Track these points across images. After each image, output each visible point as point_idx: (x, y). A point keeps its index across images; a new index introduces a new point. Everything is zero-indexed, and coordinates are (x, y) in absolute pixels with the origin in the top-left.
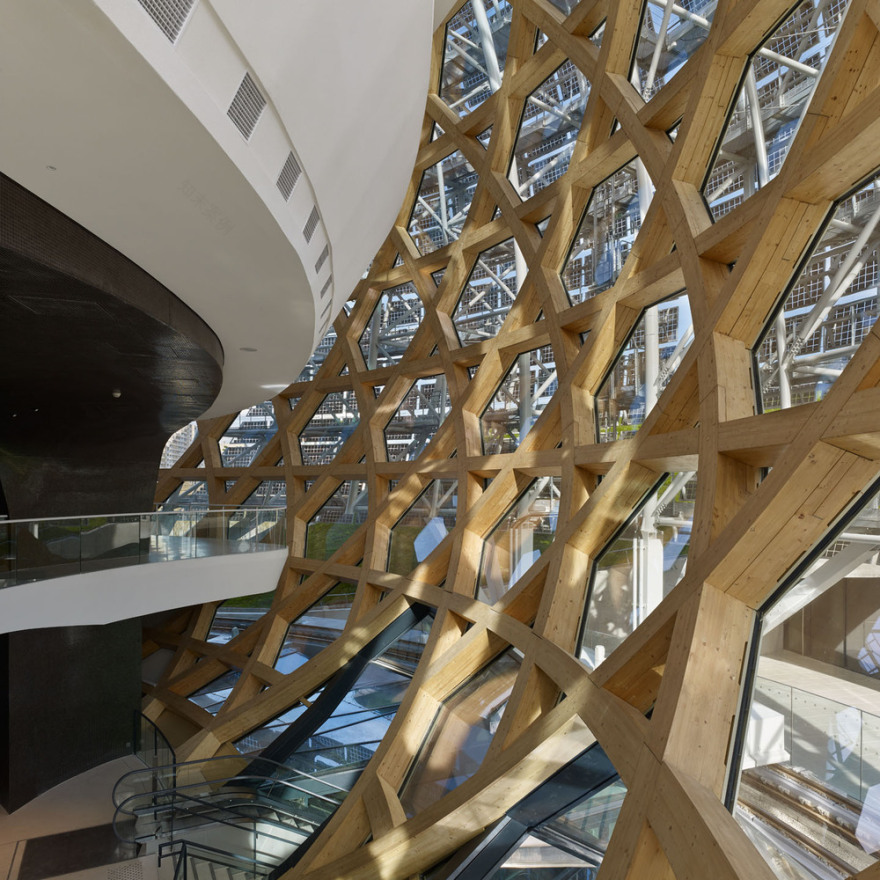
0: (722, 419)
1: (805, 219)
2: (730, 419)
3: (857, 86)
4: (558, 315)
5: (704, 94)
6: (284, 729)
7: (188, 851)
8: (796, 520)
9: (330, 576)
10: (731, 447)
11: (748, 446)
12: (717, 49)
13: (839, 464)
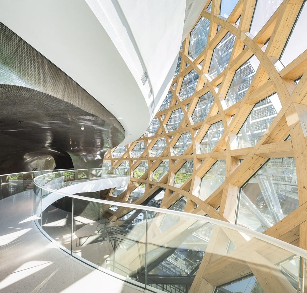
0: (231, 149)
1: (249, 107)
2: (233, 149)
3: (261, 81)
4: (192, 126)
5: (226, 79)
6: (131, 215)
7: (116, 239)
8: (249, 170)
9: (140, 182)
10: (234, 155)
11: (238, 155)
12: (229, 69)
13: (258, 159)
